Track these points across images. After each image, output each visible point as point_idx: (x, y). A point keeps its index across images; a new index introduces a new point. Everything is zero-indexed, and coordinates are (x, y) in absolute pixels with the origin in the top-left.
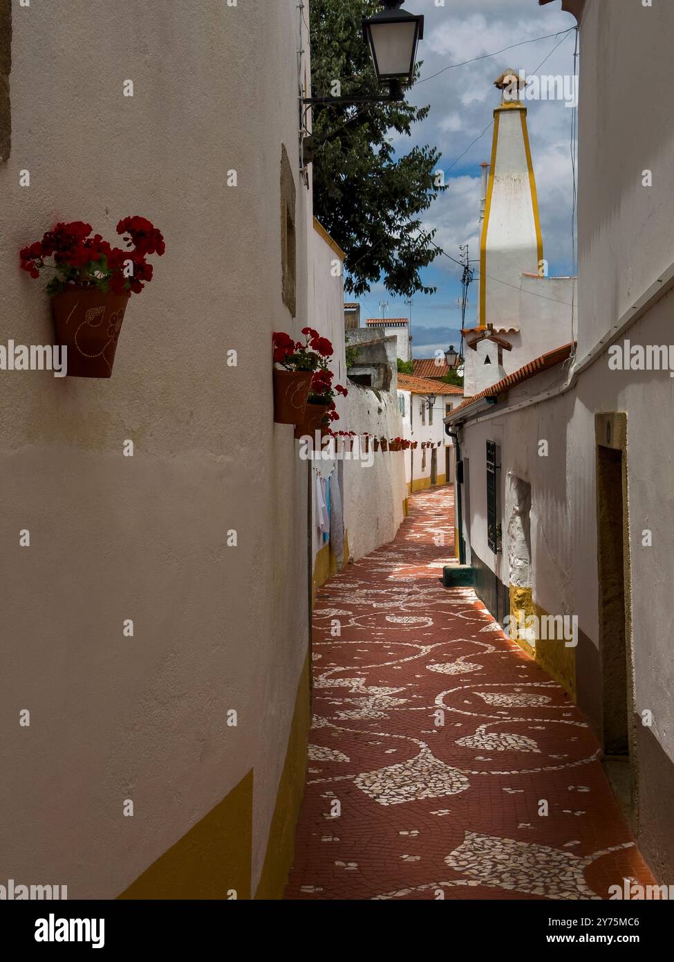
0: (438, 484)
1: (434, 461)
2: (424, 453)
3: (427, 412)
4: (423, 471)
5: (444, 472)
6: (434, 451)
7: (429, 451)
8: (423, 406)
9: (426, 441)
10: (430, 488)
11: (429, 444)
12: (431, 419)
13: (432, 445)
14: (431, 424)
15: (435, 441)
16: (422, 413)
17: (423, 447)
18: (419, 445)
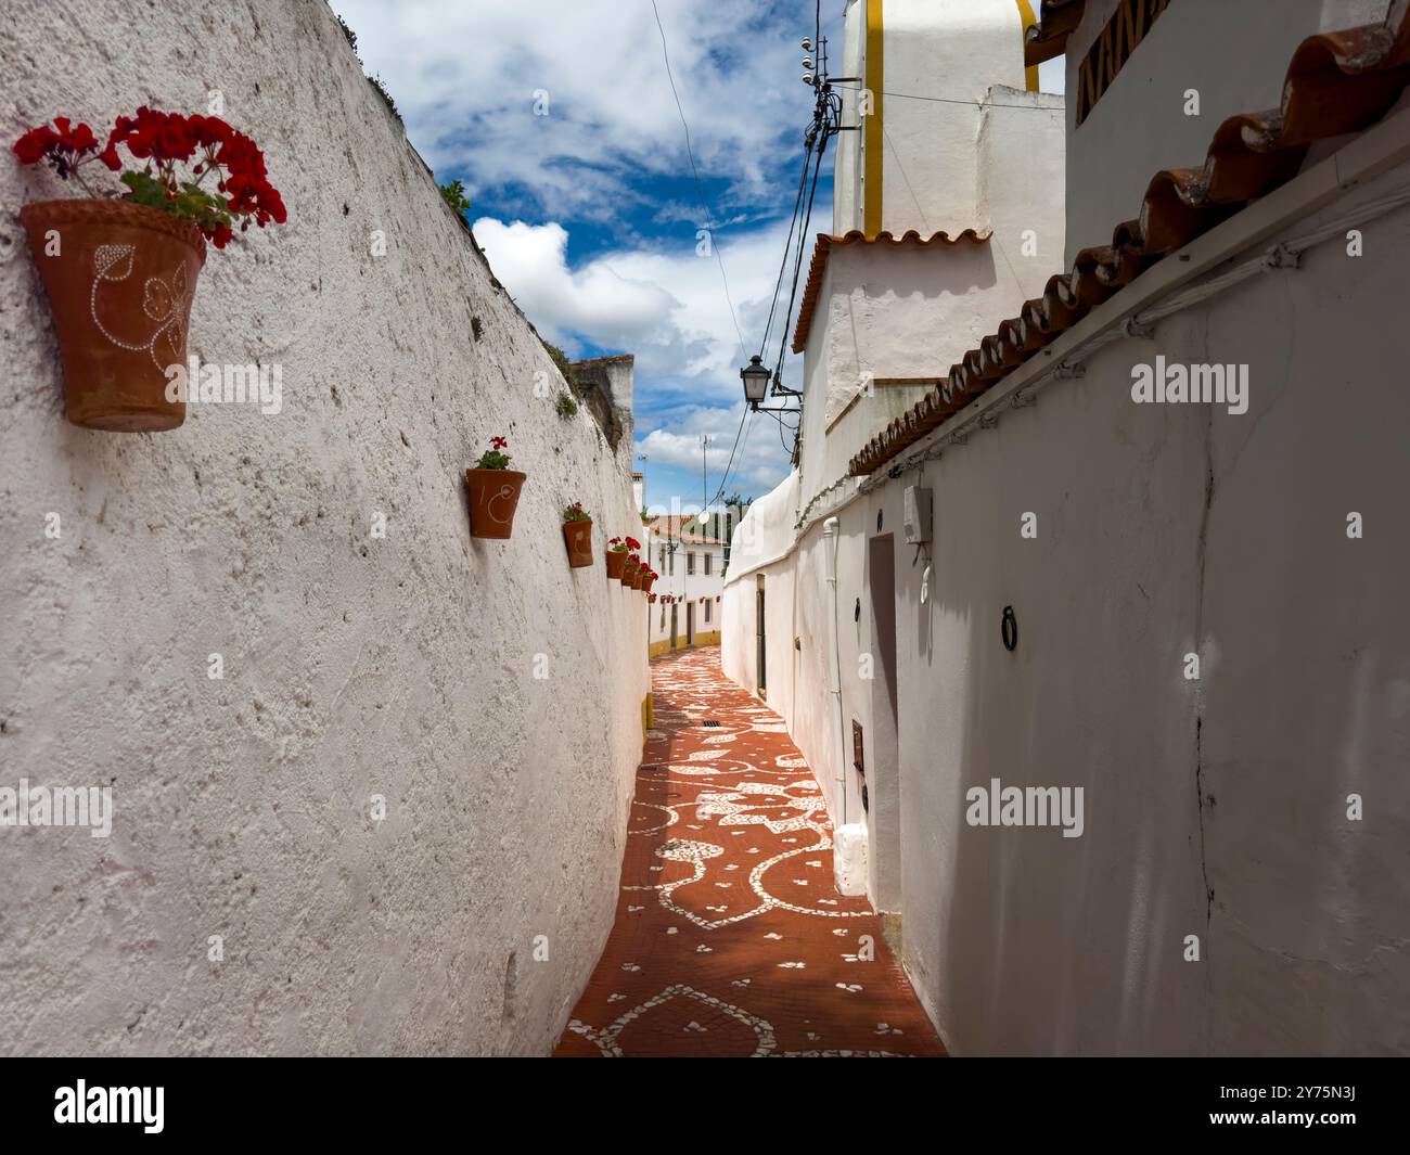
0: (678, 647)
1: (674, 619)
2: (664, 610)
3: (667, 557)
4: (662, 631)
5: (685, 633)
6: (675, 607)
7: (669, 607)
8: (663, 550)
9: (666, 594)
10: (671, 653)
11: (669, 599)
12: (671, 568)
13: (673, 599)
14: (671, 574)
15: (676, 595)
16: (662, 559)
17: (662, 601)
18: (658, 599)
